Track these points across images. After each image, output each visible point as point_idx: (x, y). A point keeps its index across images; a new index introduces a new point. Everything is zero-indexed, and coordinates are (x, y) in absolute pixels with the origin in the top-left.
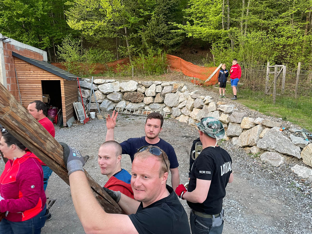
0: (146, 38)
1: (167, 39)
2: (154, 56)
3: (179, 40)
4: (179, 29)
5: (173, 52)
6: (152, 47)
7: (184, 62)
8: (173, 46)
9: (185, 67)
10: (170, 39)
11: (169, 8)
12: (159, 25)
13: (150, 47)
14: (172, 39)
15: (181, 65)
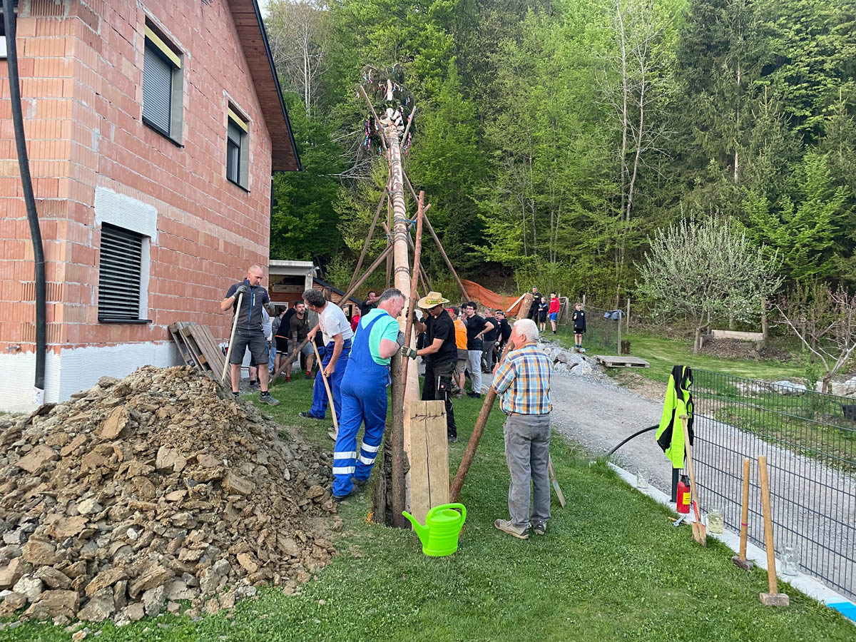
0: (436, 259)
1: (462, 261)
2: (445, 281)
3: (476, 262)
4: (476, 251)
5: (468, 276)
6: (443, 270)
7: (482, 290)
8: (469, 270)
9: (483, 295)
10: (465, 261)
11: (466, 225)
12: (452, 245)
13: (441, 269)
14: (469, 261)
15: (480, 293)
